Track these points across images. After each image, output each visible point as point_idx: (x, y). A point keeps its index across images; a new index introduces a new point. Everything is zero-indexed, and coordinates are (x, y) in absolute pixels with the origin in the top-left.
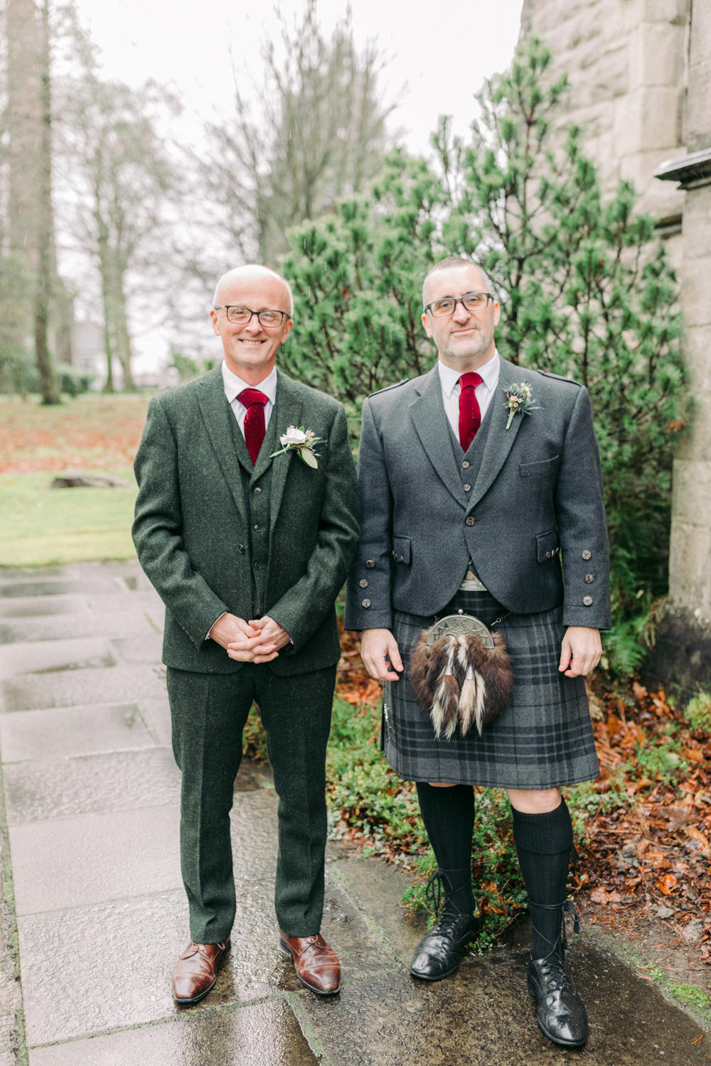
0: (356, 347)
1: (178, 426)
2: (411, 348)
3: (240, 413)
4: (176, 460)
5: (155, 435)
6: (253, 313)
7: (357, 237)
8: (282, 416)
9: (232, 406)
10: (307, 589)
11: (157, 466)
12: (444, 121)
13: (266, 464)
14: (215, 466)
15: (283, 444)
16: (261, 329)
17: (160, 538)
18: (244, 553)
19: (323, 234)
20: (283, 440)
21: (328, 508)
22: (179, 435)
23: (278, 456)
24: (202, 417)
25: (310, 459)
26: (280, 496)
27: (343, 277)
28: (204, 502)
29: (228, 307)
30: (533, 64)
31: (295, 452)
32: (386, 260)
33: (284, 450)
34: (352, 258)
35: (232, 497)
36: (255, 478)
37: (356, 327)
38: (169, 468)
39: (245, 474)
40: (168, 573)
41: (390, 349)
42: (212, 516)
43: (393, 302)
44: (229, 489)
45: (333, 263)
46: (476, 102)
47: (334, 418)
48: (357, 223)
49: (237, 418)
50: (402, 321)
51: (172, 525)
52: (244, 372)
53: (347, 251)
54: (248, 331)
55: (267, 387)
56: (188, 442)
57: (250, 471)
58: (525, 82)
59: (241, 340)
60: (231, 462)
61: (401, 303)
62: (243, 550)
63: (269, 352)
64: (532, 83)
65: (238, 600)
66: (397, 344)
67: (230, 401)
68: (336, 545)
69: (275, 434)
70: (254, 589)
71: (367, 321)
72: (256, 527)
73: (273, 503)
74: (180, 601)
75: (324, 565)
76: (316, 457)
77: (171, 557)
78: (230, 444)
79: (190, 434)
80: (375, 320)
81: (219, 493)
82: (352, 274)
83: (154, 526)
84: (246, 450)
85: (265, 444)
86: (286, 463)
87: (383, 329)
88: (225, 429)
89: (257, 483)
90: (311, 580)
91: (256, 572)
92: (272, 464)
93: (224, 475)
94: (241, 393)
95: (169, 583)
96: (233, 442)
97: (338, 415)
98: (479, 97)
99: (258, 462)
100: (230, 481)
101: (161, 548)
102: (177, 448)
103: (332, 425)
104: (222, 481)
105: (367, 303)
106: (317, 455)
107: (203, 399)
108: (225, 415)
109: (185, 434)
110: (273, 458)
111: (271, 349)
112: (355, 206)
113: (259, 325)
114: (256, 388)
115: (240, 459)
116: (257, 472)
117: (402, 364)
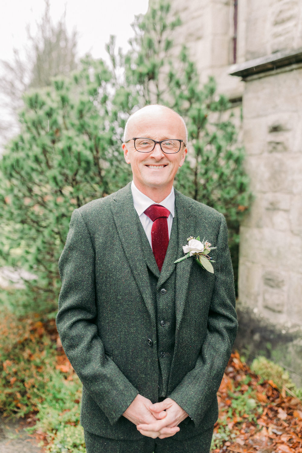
0: (63, 164)
1: (97, 236)
2: (97, 164)
3: (147, 225)
4: (94, 264)
5: (77, 242)
6: (156, 143)
7: (64, 100)
8: (182, 228)
9: (140, 218)
10: (204, 375)
11: (78, 268)
12: (113, 38)
13: (171, 269)
14: (127, 270)
15: (185, 252)
16: (163, 156)
17: (80, 329)
18: (152, 346)
19: (43, 97)
20: (185, 249)
21: (217, 301)
22: (97, 243)
23: (181, 262)
24: (117, 228)
25: (208, 265)
26: (184, 298)
27: (55, 122)
28: (118, 300)
29: (135, 139)
30: (162, 8)
31: (194, 259)
32: (81, 114)
33: (186, 257)
34: (61, 112)
35: (142, 298)
36: (161, 281)
37: (63, 153)
38: (88, 270)
39: (153, 278)
40: (86, 362)
41: (83, 164)
42: (125, 313)
43: (85, 138)
44: (139, 291)
45: (49, 114)
46: (131, 28)
47: (219, 228)
48: (63, 92)
49: (145, 229)
50: (91, 150)
51: (90, 316)
52: (149, 191)
53: (58, 108)
54: (152, 158)
55: (168, 203)
56: (105, 249)
57: (157, 275)
58: (157, 17)
59: (147, 166)
60: (141, 269)
61: (90, 139)
62: (152, 343)
63: (171, 174)
64: (161, 19)
65: (146, 383)
66: (88, 162)
67: (139, 215)
68: (225, 332)
69: (178, 243)
70: (160, 375)
71: (69, 149)
72: (162, 322)
73: (178, 303)
74: (96, 387)
75: (216, 351)
76: (212, 263)
77: (89, 347)
78: (140, 253)
79: (106, 243)
80: (74, 148)
81: (130, 294)
82: (60, 120)
83: (74, 319)
84: (153, 256)
85: (169, 252)
86: (188, 269)
87: (79, 154)
88: (136, 239)
89: (163, 286)
90: (207, 366)
91: (162, 360)
92: (176, 267)
93: (135, 279)
94: (148, 208)
95: (88, 371)
96: (142, 250)
97: (222, 225)
98: (133, 25)
99: (164, 267)
100: (140, 283)
101: (80, 338)
102: (95, 253)
103: (219, 233)
104: (133, 284)
105: (69, 138)
106: (213, 261)
107: (117, 213)
108: (135, 228)
109: (102, 243)
110: (176, 264)
111: (172, 171)
112: (63, 83)
113: (161, 152)
114: (160, 204)
115: (149, 265)
116: (163, 276)
117: (91, 173)
